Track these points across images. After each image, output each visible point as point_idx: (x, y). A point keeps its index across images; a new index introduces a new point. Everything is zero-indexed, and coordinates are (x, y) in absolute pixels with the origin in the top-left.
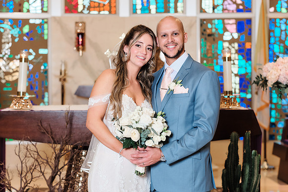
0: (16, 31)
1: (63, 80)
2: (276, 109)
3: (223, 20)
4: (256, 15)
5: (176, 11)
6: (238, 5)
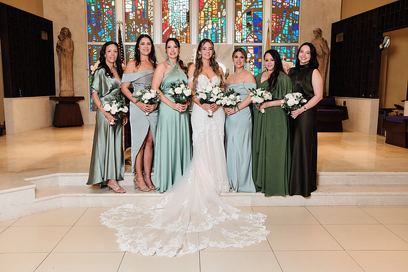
3: (247, 46)
4: (264, 44)
5: (222, 42)
6: (255, 39)
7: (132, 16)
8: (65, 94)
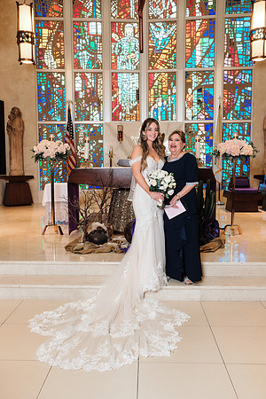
0: (86, 131)
1: (111, 156)
2: (226, 173)
3: (198, 124)
4: (215, 121)
5: (172, 120)
6: (206, 116)
7: (81, 95)
8: (15, 173)
